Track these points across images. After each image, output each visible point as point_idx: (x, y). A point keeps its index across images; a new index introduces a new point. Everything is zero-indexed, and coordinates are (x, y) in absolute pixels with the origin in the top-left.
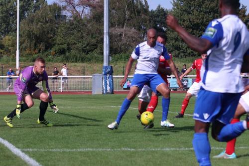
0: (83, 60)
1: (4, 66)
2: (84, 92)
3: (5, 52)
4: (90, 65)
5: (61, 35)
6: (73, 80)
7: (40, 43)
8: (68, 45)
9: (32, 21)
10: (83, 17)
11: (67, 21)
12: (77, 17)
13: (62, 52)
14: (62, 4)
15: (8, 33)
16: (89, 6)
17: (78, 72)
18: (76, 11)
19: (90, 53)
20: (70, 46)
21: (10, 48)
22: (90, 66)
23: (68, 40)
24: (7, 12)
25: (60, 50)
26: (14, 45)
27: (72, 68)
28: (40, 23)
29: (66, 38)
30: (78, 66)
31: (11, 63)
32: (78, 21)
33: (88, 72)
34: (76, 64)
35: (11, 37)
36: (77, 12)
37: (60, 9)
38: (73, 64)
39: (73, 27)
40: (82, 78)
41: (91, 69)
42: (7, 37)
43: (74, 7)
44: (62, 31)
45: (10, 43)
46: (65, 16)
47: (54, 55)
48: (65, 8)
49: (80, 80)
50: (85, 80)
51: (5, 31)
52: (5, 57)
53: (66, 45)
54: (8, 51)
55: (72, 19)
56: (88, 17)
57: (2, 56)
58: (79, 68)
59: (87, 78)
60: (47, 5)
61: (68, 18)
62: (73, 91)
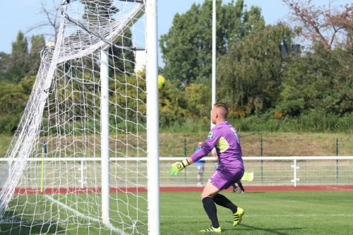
0: (333, 127)
1: (188, 139)
2: (337, 186)
3: (190, 114)
4: (348, 136)
5: (294, 81)
6: (316, 164)
7: (255, 97)
8: (307, 99)
9: (239, 57)
10: (333, 47)
11: (303, 55)
12: (321, 47)
13: (295, 112)
14: (293, 25)
15: (195, 78)
16: (345, 26)
17: (326, 150)
18: (321, 36)
19: (346, 114)
20: (311, 102)
21: (198, 106)
22: (348, 139)
23: (305, 91)
24: (191, 41)
25: (292, 109)
26: (206, 100)
27: (314, 143)
28: (252, 60)
29: (302, 86)
30: (325, 139)
31: (201, 133)
32: (324, 57)
33: (344, 151)
34: (321, 134)
35: (200, 85)
36: (323, 38)
37: (288, 33)
38: (317, 135)
39: (315, 66)
40: (333, 160)
41: (348, 144)
42: (193, 86)
43: (318, 31)
44: (294, 73)
45: (199, 96)
46: (299, 46)
47: (280, 119)
48: (299, 31)
49: (330, 164)
50: (340, 164)
51: (188, 77)
52: (189, 122)
53: (302, 99)
54: (196, 113)
55: (313, 52)
56: (343, 49)
57: (185, 121)
58: (327, 142)
59: (341, 161)
60: (264, 27)
61: (305, 50)
62: (316, 184)
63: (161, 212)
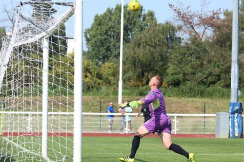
0: (202, 94)
1: (102, 100)
2: (204, 135)
3: (104, 83)
4: (213, 100)
5: (176, 62)
6: (190, 119)
7: (149, 73)
8: (184, 74)
9: (139, 45)
10: (203, 40)
11: (183, 44)
12: (195, 39)
13: (176, 84)
14: (176, 24)
15: (108, 59)
16: (212, 26)
17: (197, 109)
18: (195, 32)
19: (211, 85)
20: (187, 77)
21: (110, 78)
22: (212, 103)
23: (184, 69)
24: (106, 33)
25: (174, 81)
26: (115, 74)
27: (189, 104)
28: (148, 47)
29: (181, 66)
30: (197, 102)
31: (112, 97)
32: (197, 46)
33: (210, 110)
34: (194, 99)
35: (111, 63)
36: (196, 33)
37: (173, 29)
38: (191, 99)
39: (191, 52)
40: (202, 117)
41: (212, 106)
42: (107, 64)
43: (193, 28)
44: (177, 57)
45: (111, 71)
46: (180, 38)
47: (166, 88)
48: (180, 28)
49: (199, 119)
50: (206, 120)
51: (104, 58)
52: (104, 88)
53: (182, 75)
54: (109, 83)
55: (189, 42)
56: (210, 41)
57: (101, 88)
58: (198, 105)
59: (207, 117)
60: (156, 25)
61: (184, 41)
62: (191, 133)
63: (83, 150)
